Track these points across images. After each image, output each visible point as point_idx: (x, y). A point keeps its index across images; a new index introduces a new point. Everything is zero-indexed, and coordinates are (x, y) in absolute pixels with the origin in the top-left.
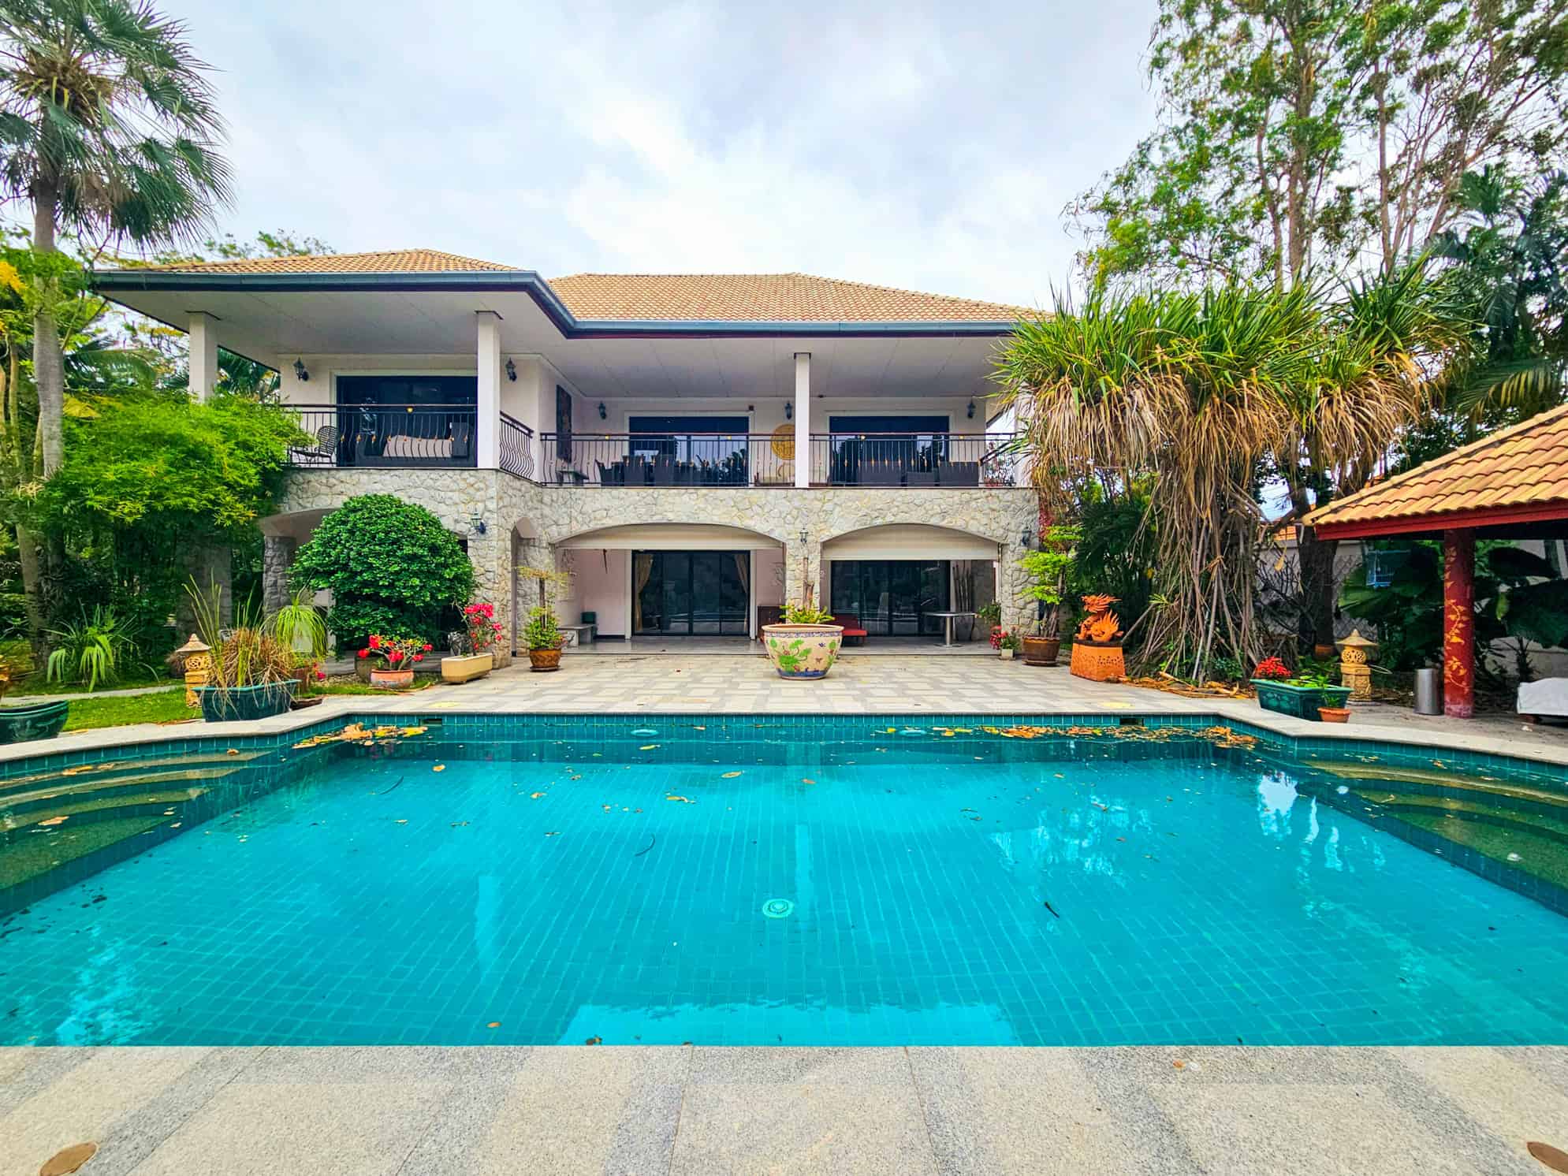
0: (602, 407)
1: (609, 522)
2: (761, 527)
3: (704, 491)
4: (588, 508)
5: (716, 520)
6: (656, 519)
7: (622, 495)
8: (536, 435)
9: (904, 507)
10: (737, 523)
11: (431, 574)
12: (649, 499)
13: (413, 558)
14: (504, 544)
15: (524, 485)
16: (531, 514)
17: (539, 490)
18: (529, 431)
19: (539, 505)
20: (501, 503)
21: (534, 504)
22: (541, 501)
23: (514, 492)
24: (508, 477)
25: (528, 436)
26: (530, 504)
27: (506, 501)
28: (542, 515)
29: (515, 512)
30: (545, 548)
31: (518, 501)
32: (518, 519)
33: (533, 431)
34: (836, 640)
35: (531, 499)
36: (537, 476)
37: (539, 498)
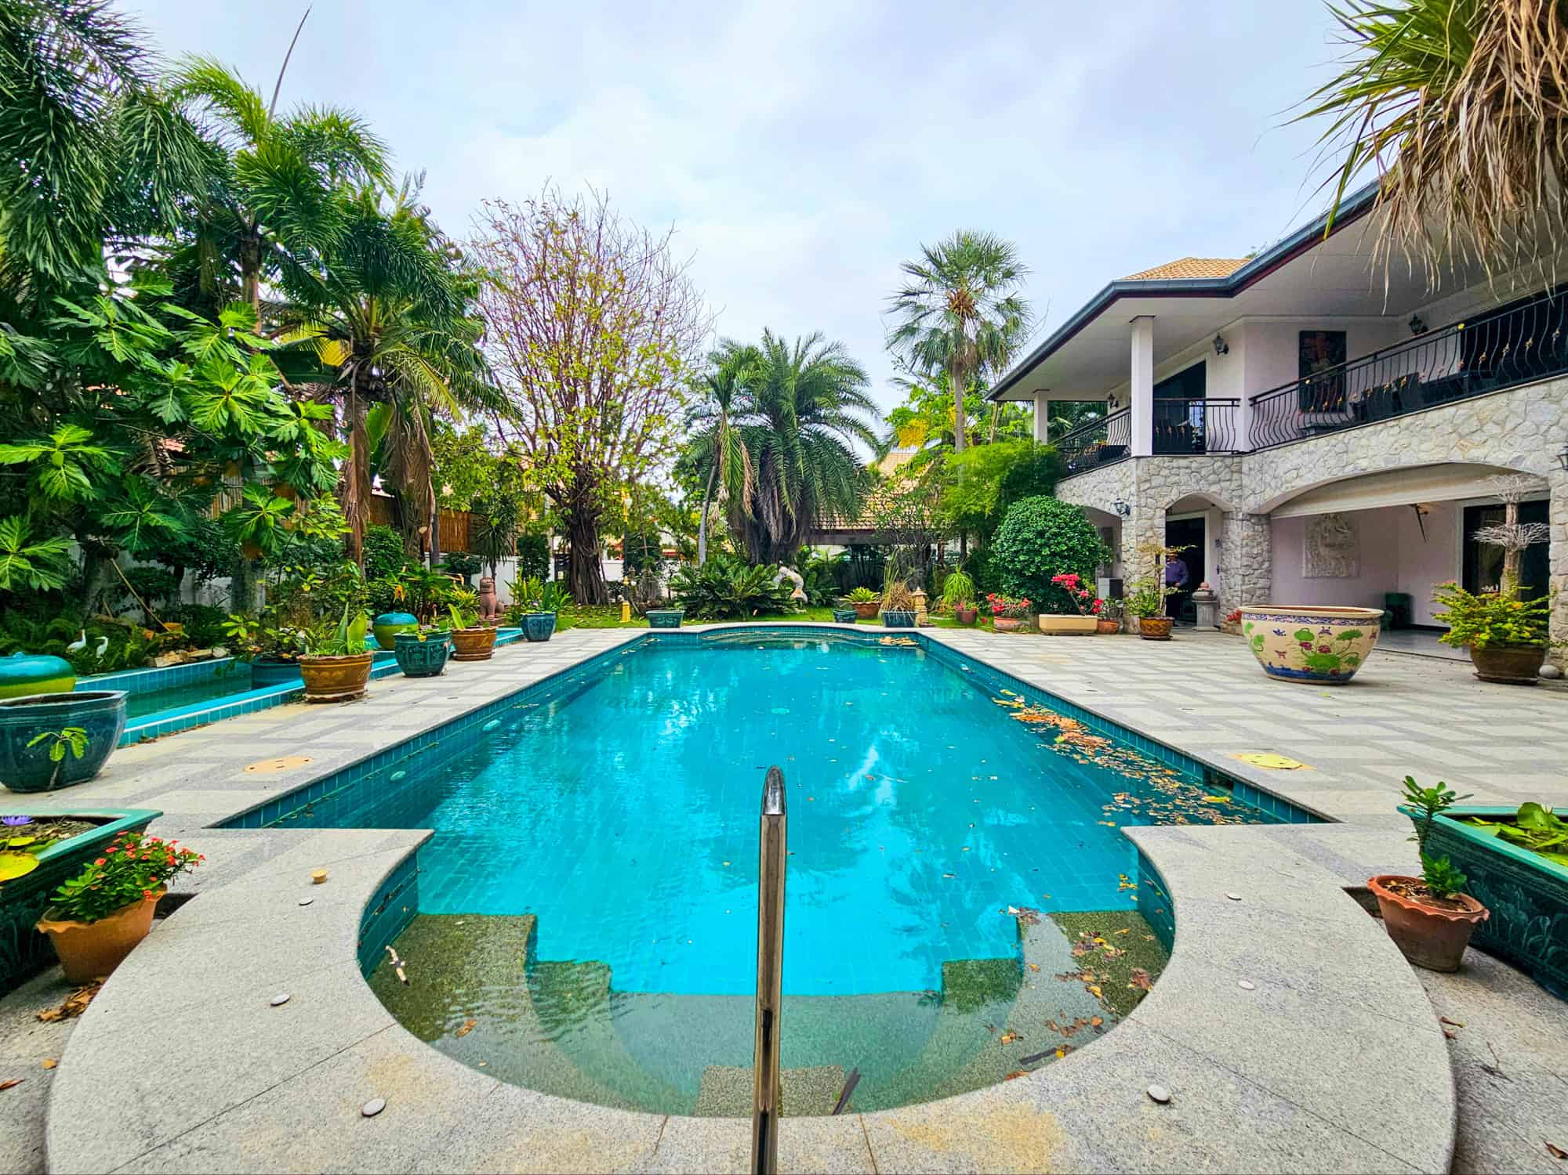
1: (1300, 483)
2: (1498, 457)
4: (1280, 472)
6: (1349, 471)
7: (1312, 448)
8: (1244, 403)
10: (1457, 457)
11: (1038, 552)
12: (1340, 448)
14: (1149, 522)
15: (1196, 461)
16: (1214, 488)
17: (1236, 460)
18: (1233, 400)
19: (1236, 476)
20: (1147, 485)
21: (1222, 476)
22: (1240, 472)
23: (1173, 471)
24: (1158, 460)
25: (1233, 405)
26: (1212, 478)
27: (1156, 481)
28: (1241, 485)
29: (1175, 491)
30: (1242, 520)
31: (1184, 479)
32: (1182, 496)
33: (1238, 400)
34: (1315, 629)
35: (1214, 473)
36: (1242, 445)
37: (1234, 468)
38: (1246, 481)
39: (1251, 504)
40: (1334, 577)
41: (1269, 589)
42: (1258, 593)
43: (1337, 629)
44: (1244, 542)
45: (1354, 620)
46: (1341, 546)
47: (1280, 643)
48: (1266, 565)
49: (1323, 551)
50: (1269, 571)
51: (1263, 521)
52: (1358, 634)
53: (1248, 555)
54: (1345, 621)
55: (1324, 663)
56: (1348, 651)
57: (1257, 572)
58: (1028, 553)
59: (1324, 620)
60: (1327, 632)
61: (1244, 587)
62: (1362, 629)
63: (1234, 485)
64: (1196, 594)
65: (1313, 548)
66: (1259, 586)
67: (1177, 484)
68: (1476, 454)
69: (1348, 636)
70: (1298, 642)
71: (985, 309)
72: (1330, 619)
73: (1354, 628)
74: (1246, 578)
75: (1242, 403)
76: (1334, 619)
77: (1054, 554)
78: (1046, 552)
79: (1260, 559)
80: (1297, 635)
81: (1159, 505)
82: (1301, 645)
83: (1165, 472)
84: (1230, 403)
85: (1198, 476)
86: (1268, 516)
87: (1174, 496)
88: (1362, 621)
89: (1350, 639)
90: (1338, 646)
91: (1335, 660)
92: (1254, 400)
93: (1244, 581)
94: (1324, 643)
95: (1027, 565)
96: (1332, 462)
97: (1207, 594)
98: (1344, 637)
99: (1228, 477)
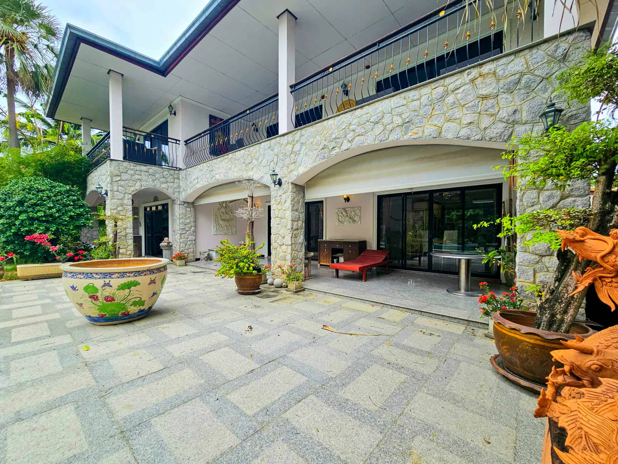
14: (120, 201)
15: (153, 169)
16: (164, 186)
17: (177, 172)
18: (176, 140)
19: (176, 181)
20: (119, 178)
21: (168, 180)
22: (178, 178)
23: (137, 172)
24: (126, 164)
25: (176, 143)
26: (162, 180)
27: (124, 177)
28: (179, 186)
29: (138, 184)
30: (180, 205)
31: (144, 178)
32: (143, 188)
33: (179, 141)
34: (99, 283)
35: (164, 177)
36: (181, 165)
37: (175, 176)
38: (182, 184)
39: (183, 197)
40: (225, 234)
41: (195, 240)
42: (189, 243)
43: (116, 282)
44: (181, 216)
45: (131, 272)
46: (228, 220)
47: (76, 297)
48: (193, 228)
49: (221, 222)
50: (195, 231)
51: (191, 205)
52: (136, 284)
53: (183, 223)
54: (123, 274)
55: (111, 309)
56: (130, 297)
57: (187, 232)
59: (105, 275)
60: (109, 285)
61: (181, 240)
62: (138, 279)
63: (175, 185)
64: (161, 244)
65: (216, 221)
66: (189, 239)
67: (140, 180)
69: (128, 286)
70: (87, 295)
72: (111, 274)
73: (132, 279)
74: (183, 236)
75: (181, 143)
76: (114, 273)
77: (32, 219)
79: (189, 225)
80: (86, 289)
81: (127, 191)
82: (91, 297)
83: (130, 172)
84: (175, 141)
85: (154, 178)
86: (193, 203)
87: (137, 187)
88: (139, 273)
89: (129, 288)
90: (120, 295)
91: (123, 306)
92: (186, 142)
93: (181, 237)
94: (107, 294)
97: (166, 244)
98: (122, 287)
99: (172, 181)
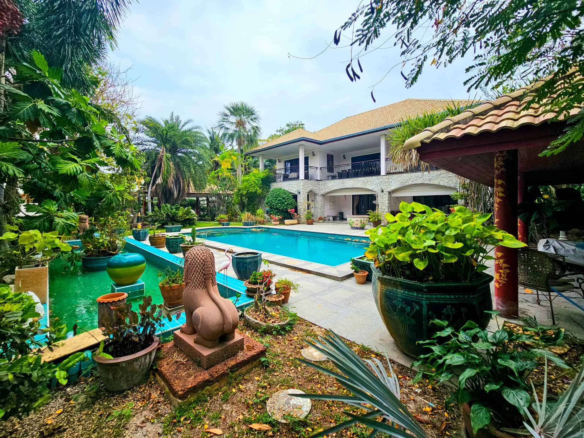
0: (344, 156)
1: (334, 189)
2: (370, 188)
3: (355, 179)
4: (329, 186)
5: (358, 186)
6: (344, 187)
8: (319, 168)
9: (415, 179)
10: (364, 187)
11: (283, 203)
13: (280, 200)
14: (305, 196)
15: (312, 182)
16: (314, 188)
17: (318, 182)
22: (319, 184)
24: (305, 181)
27: (305, 186)
29: (308, 188)
30: (320, 196)
32: (310, 190)
33: (317, 168)
34: (363, 219)
35: (315, 184)
36: (319, 179)
38: (320, 187)
39: (323, 192)
40: (332, 209)
44: (320, 201)
47: (357, 222)
53: (321, 204)
58: (280, 203)
63: (318, 188)
67: (309, 186)
68: (367, 187)
71: (248, 127)
78: (286, 203)
81: (306, 191)
83: (307, 184)
85: (312, 185)
86: (325, 195)
92: (321, 168)
94: (364, 222)
95: (280, 207)
96: (341, 185)
99: (317, 186)
